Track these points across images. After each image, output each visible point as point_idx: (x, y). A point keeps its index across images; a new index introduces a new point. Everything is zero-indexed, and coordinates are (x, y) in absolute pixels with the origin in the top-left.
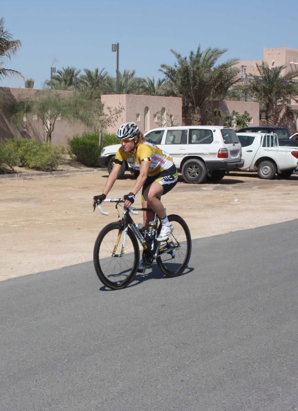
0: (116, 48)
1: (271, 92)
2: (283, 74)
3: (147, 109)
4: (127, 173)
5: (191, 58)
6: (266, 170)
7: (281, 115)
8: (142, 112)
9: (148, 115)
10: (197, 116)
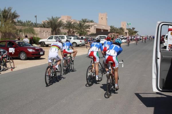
0: (36, 17)
1: (70, 27)
2: (72, 23)
3: (44, 31)
4: (45, 46)
5: (52, 19)
6: (74, 45)
7: (72, 33)
8: (43, 32)
9: (44, 33)
10: (54, 33)
